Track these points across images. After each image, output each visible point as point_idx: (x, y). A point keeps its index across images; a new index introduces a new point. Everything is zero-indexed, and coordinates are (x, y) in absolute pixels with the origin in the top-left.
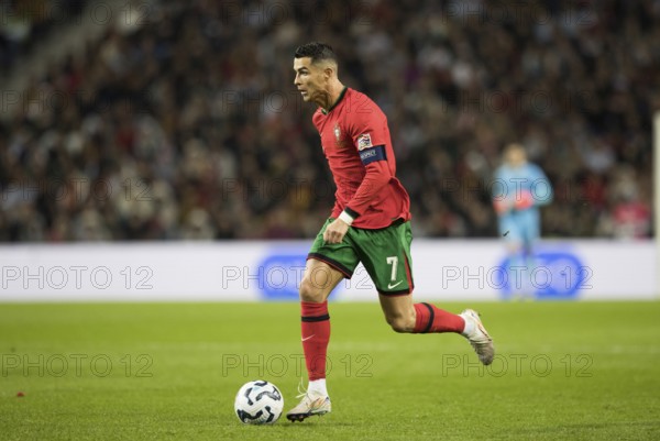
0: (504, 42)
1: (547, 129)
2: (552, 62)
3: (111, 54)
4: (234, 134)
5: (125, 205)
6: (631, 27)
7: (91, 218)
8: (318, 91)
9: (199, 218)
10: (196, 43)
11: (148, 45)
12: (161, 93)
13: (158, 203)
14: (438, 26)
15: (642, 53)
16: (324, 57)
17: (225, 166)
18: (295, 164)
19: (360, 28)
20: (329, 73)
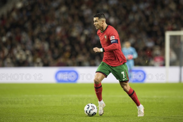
0: (124, 12)
1: (136, 35)
2: (137, 17)
3: (14, 14)
4: (48, 37)
5: (18, 57)
6: (159, 8)
7: (9, 60)
8: (100, 27)
9: (39, 60)
10: (38, 11)
11: (24, 12)
13: (27, 56)
14: (105, 7)
15: (162, 15)
16: (102, 17)
17: (46, 46)
18: (65, 45)
19: (84, 7)
20: (103, 22)
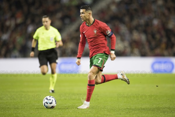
3: (113, 8)
8: (86, 19)
12: (127, 19)
16: (89, 10)
18: (162, 37)
